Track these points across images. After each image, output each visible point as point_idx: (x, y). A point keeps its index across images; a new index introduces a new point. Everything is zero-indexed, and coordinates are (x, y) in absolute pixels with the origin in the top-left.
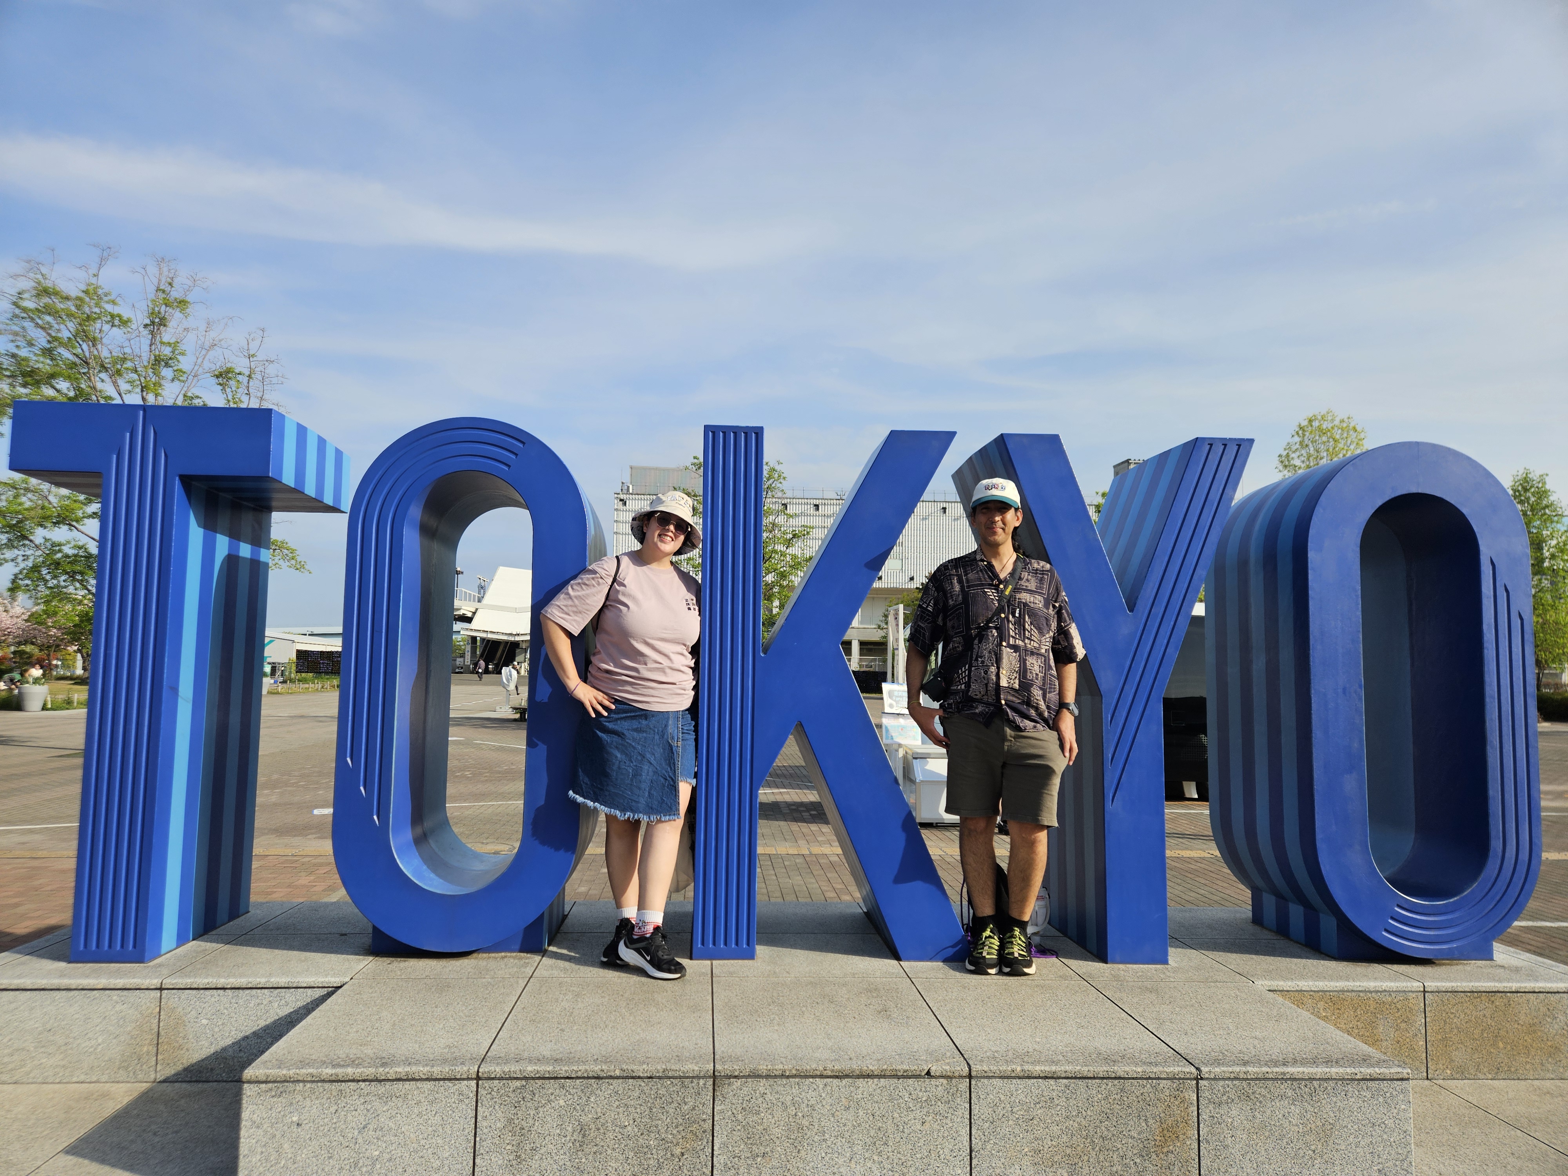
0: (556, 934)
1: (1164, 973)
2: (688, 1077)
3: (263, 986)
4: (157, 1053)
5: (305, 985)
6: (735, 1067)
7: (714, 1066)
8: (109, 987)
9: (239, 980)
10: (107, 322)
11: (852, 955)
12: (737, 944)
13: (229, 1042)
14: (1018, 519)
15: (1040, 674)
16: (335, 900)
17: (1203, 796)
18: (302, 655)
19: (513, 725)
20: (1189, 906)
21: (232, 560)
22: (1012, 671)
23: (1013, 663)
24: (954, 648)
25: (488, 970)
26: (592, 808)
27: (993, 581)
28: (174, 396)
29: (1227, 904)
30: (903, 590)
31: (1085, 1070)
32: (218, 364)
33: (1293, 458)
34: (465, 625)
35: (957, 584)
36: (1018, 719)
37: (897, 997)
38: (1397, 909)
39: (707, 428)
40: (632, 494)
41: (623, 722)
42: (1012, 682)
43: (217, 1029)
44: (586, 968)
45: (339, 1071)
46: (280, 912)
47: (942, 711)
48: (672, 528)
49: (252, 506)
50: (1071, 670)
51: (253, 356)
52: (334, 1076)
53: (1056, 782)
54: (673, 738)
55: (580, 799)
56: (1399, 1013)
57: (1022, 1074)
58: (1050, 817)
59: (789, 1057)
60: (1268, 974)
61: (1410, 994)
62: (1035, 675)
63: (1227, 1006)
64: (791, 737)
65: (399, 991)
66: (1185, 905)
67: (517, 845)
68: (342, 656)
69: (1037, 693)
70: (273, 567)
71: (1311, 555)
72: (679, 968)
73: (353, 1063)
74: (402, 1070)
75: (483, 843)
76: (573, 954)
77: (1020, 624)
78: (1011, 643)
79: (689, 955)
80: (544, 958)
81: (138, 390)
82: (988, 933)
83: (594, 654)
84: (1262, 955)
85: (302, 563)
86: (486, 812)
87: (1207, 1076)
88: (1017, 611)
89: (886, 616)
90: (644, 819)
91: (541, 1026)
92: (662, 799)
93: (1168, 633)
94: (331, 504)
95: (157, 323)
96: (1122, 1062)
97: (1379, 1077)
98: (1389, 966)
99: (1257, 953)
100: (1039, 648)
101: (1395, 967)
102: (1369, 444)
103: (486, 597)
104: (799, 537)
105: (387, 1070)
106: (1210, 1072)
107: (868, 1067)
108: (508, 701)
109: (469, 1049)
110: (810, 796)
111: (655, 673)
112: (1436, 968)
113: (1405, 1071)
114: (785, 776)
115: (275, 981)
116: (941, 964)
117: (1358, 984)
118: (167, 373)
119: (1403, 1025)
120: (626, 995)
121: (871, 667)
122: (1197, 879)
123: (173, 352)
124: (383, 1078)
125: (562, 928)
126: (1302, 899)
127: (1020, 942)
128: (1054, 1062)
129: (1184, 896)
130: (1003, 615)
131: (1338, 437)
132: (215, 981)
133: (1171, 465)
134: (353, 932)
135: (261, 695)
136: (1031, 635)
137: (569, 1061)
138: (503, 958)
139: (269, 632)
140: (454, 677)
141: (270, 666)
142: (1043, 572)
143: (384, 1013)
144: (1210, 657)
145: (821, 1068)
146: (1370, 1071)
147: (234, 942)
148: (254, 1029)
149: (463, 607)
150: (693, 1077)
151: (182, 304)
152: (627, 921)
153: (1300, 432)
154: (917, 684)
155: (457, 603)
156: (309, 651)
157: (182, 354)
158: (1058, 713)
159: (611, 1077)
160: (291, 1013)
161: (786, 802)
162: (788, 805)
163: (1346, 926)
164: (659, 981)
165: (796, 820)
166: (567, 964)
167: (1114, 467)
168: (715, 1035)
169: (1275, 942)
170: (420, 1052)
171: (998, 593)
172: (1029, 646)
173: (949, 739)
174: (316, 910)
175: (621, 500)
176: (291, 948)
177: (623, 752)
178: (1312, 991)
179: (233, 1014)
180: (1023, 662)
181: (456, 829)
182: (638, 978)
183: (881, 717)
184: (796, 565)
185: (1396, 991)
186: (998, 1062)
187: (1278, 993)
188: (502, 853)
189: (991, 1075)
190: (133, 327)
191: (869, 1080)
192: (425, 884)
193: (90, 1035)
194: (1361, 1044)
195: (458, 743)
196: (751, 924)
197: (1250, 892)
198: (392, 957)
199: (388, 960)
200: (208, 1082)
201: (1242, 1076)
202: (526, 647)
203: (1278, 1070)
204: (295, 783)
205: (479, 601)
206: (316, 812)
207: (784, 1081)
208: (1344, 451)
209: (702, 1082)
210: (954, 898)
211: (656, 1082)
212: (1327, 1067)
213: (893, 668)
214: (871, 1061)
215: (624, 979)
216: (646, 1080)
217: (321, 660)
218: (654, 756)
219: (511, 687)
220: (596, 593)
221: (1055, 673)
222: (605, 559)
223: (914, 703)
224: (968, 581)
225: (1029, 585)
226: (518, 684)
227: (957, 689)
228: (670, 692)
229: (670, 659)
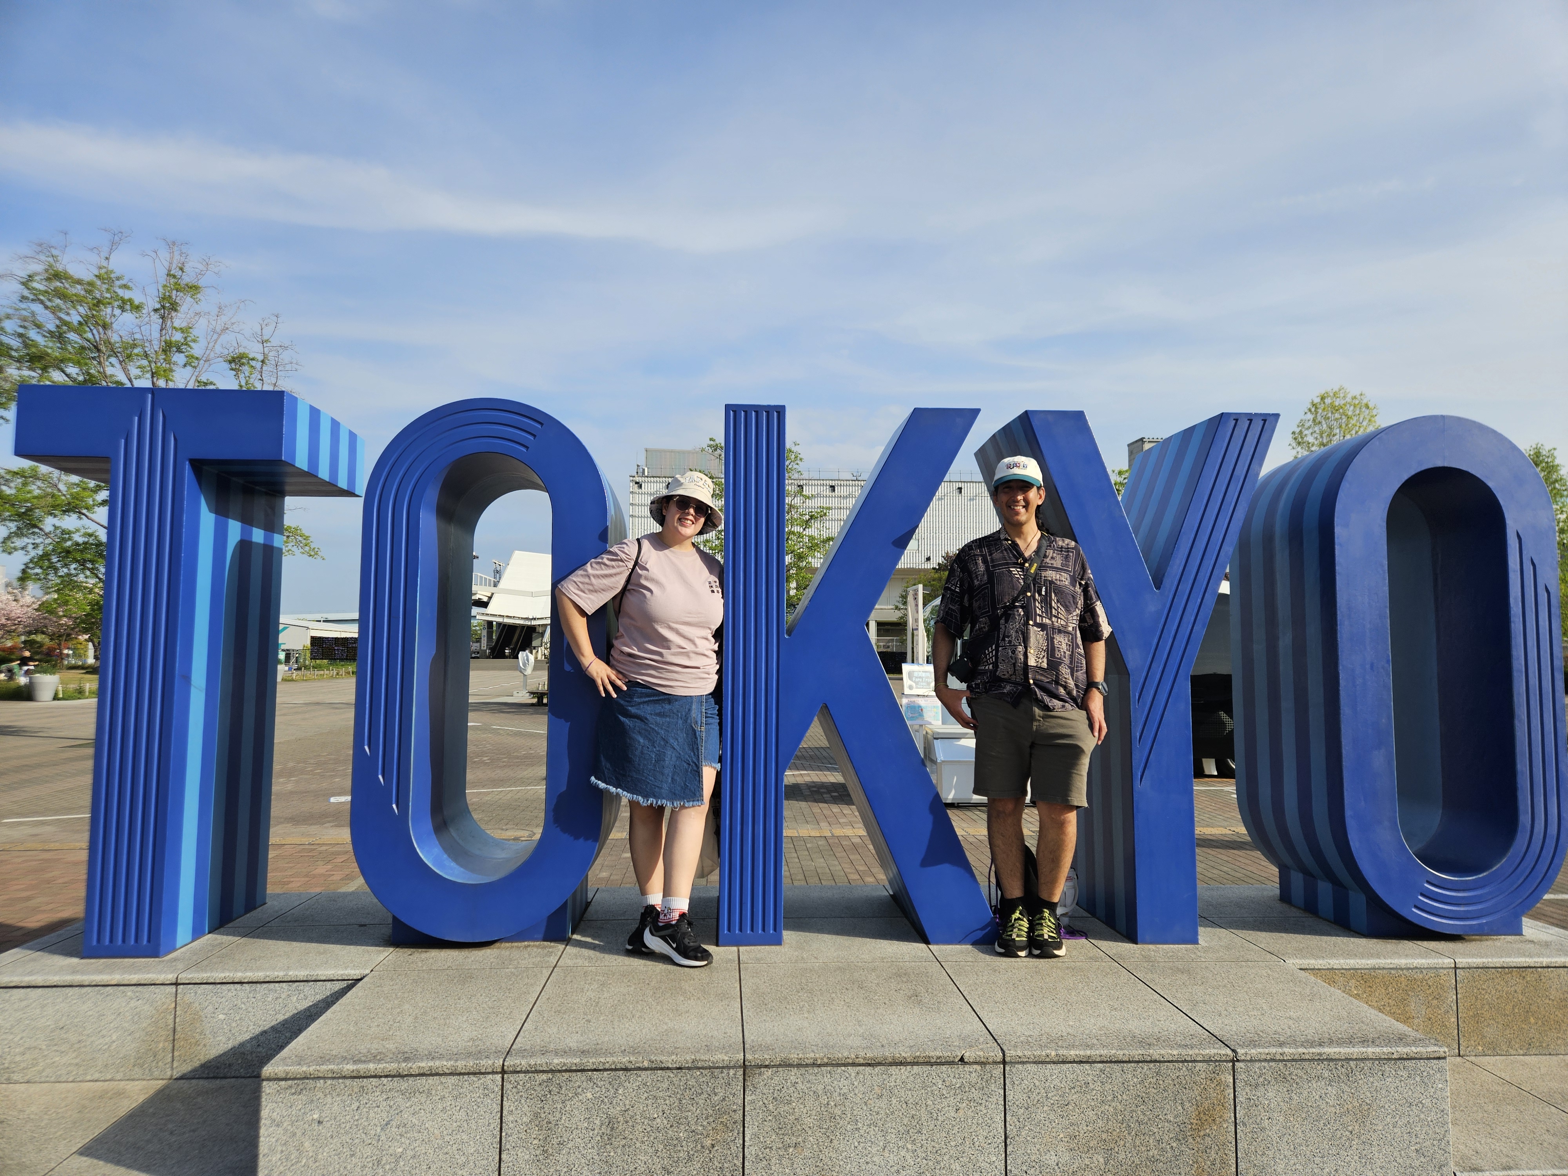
0: (579, 922)
1: (1195, 953)
2: (717, 1068)
3: (281, 980)
4: (173, 1050)
5: (324, 978)
6: (766, 1056)
7: (744, 1056)
8: (123, 983)
9: (256, 974)
10: (118, 307)
11: (880, 939)
12: (764, 930)
13: (247, 1037)
14: (1041, 497)
15: (1067, 652)
16: (353, 890)
17: (1224, 772)
18: (316, 641)
19: (530, 710)
20: (1216, 885)
21: (245, 546)
22: (1040, 650)
23: (1041, 641)
24: (980, 629)
25: (511, 960)
26: (615, 794)
27: (1017, 559)
28: (185, 381)
29: (1250, 881)
30: (919, 571)
31: (1120, 1054)
32: (231, 349)
33: (1306, 435)
34: (482, 610)
35: (981, 564)
36: (1047, 699)
37: (927, 981)
38: (1426, 885)
39: (728, 407)
40: (647, 477)
41: (646, 706)
42: (1040, 661)
43: (234, 1025)
44: (611, 956)
45: (361, 1067)
46: (298, 903)
47: (969, 692)
48: (692, 511)
49: (263, 490)
50: (1100, 649)
51: (267, 341)
52: (355, 1072)
53: (1085, 762)
54: (696, 723)
55: (602, 785)
56: (1431, 990)
57: (1057, 1058)
58: (1080, 797)
59: (820, 1045)
60: (1300, 952)
61: (1441, 970)
62: (1063, 654)
63: (1260, 986)
64: (816, 718)
65: (421, 982)
66: (1208, 882)
67: (538, 833)
68: (359, 642)
69: (1065, 671)
70: (287, 554)
71: (1338, 530)
72: (706, 956)
73: (375, 1058)
74: (425, 1065)
75: (503, 829)
76: (597, 942)
77: (1046, 602)
78: (1038, 621)
79: (715, 940)
80: (568, 947)
81: (149, 375)
82: (1017, 915)
83: (616, 638)
84: (1291, 933)
85: (316, 550)
86: (505, 798)
87: (1243, 1058)
88: (1044, 589)
89: (904, 597)
90: (668, 806)
91: (567, 1017)
92: (685, 784)
93: (1196, 611)
94: (346, 488)
95: (167, 307)
96: (1157, 1045)
97: (1416, 1056)
98: (1419, 943)
99: (1286, 930)
100: (1066, 626)
101: (1425, 944)
103: (502, 582)
104: (816, 518)
105: (410, 1065)
106: (1246, 1054)
107: (901, 1055)
108: (525, 684)
109: (493, 1042)
110: (834, 778)
111: (679, 657)
112: (1466, 944)
113: (1442, 1050)
114: (805, 758)
115: (293, 974)
116: (969, 947)
117: (1389, 961)
118: (179, 358)
119: (1435, 1002)
120: (652, 984)
121: (888, 647)
123: (185, 338)
124: (406, 1073)
125: (585, 916)
126: (1331, 876)
127: (1049, 924)
128: (1088, 1046)
129: (1206, 873)
130: (1029, 594)
131: (1350, 413)
132: (232, 975)
133: (1196, 441)
134: (372, 923)
135: (276, 682)
136: (1058, 613)
137: (596, 1052)
138: (526, 947)
139: (283, 619)
140: (473, 663)
141: (284, 653)
142: (1068, 550)
143: (406, 1006)
144: (1236, 635)
145: (853, 1056)
146: (1406, 1050)
147: (251, 935)
148: (272, 1024)
149: (480, 592)
150: (723, 1068)
151: (193, 289)
152: (651, 908)
153: (1313, 410)
154: (943, 665)
155: (474, 588)
156: (323, 638)
157: (194, 341)
158: (1087, 691)
159: (639, 1069)
160: (310, 1006)
161: (807, 784)
162: (809, 787)
163: (1375, 903)
164: (686, 969)
165: (816, 801)
166: (591, 953)
167: (1129, 445)
168: (745, 1024)
169: (1304, 919)
170: (443, 1045)
171: (1023, 571)
172: (1056, 624)
173: (977, 720)
174: (334, 900)
175: (637, 483)
176: (310, 940)
177: (645, 737)
178: (1343, 969)
179: (250, 1009)
180: (1050, 640)
181: (475, 816)
182: (665, 966)
183: (901, 698)
184: (813, 547)
185: (1427, 968)
186: (1032, 1047)
187: (1309, 971)
188: (523, 839)
189: (1025, 1060)
190: (144, 311)
191: (902, 1067)
192: (446, 873)
193: (104, 1032)
194: (1396, 1023)
195: (476, 728)
196: (778, 909)
197: (1278, 870)
198: (413, 948)
199: (409, 951)
200: (225, 1078)
201: (1278, 1057)
202: (545, 631)
203: (1314, 1050)
204: (311, 771)
205: (495, 586)
206: (333, 800)
207: (816, 1070)
208: (1357, 428)
209: (732, 1072)
210: (982, 881)
211: (685, 1073)
212: (1363, 1047)
213: (913, 648)
214: (903, 1048)
215: (650, 967)
216: (675, 1071)
217: (336, 646)
218: (678, 741)
219: (529, 671)
220: (615, 575)
221: (1082, 651)
222: (625, 541)
223: (941, 684)
224: (992, 560)
225: (1055, 563)
226: (535, 668)
227: (985, 670)
228: (693, 676)
229: (695, 644)
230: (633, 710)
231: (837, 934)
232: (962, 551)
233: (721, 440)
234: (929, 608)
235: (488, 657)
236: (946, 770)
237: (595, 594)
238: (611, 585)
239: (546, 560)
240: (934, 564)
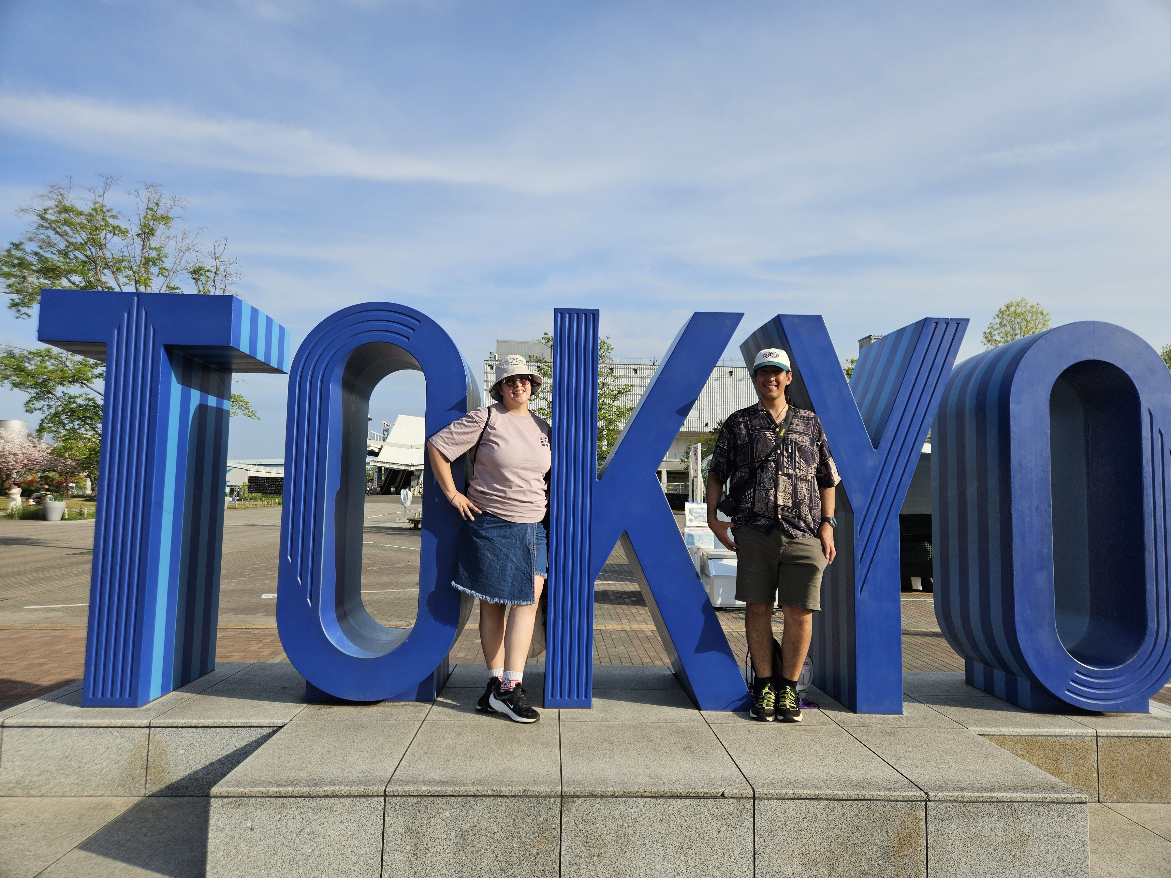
0: (442, 689)
1: (900, 721)
2: (542, 797)
3: (225, 725)
4: (146, 775)
5: (256, 725)
6: (577, 789)
7: (562, 788)
8: (111, 726)
9: (207, 721)
10: (110, 232)
11: (664, 706)
12: (578, 697)
13: (200, 767)
14: (789, 379)
15: (807, 495)
16: (278, 662)
17: (927, 588)
18: (253, 480)
19: (409, 533)
20: (918, 671)
21: (202, 408)
22: (787, 493)
23: (788, 487)
24: (742, 477)
25: (392, 715)
26: (469, 595)
27: (771, 426)
28: (159, 287)
29: (944, 669)
30: (700, 433)
31: (841, 794)
32: (193, 264)
33: (994, 335)
34: (374, 458)
35: (744, 429)
36: (791, 530)
37: (698, 738)
38: (1076, 674)
39: (556, 310)
41: (493, 530)
42: (787, 501)
43: (191, 758)
44: (465, 714)
45: (282, 789)
46: (237, 671)
47: (733, 523)
49: (217, 368)
50: (831, 493)
51: (218, 258)
52: (278, 793)
53: (820, 577)
54: (530, 543)
55: (460, 588)
56: (1078, 753)
57: (793, 796)
58: (815, 604)
59: (618, 782)
60: (979, 722)
61: (1086, 738)
62: (804, 496)
63: (948, 746)
64: (618, 543)
65: (326, 730)
66: (913, 670)
67: (413, 622)
68: (284, 481)
69: (805, 509)
70: (232, 415)
71: (1013, 406)
72: (535, 715)
73: (292, 783)
74: (328, 789)
75: (387, 620)
76: (455, 703)
77: (792, 457)
78: (785, 472)
79: (542, 704)
80: (434, 706)
81: (133, 283)
82: (766, 690)
83: (472, 480)
84: (973, 708)
85: (254, 412)
86: (389, 597)
87: (933, 799)
88: (790, 448)
89: (688, 453)
90: (509, 604)
91: (432, 757)
92: (521, 588)
93: (904, 465)
94: (276, 367)
95: (147, 233)
96: (868, 788)
97: (1064, 800)
98: (1070, 717)
99: (969, 706)
100: (806, 476)
101: (1075, 718)
102: (1053, 325)
103: (389, 438)
104: (622, 393)
105: (317, 789)
106: (936, 796)
107: (677, 790)
108: (405, 514)
109: (378, 774)
110: (632, 587)
111: (518, 494)
112: (1105, 719)
113: (1084, 796)
114: (612, 572)
115: (233, 721)
116: (731, 713)
117: (1046, 730)
118: (154, 270)
119: (1081, 762)
120: (495, 734)
121: (676, 490)
122: (922, 650)
123: (159, 255)
124: (315, 795)
125: (447, 684)
126: (1004, 666)
127: (791, 697)
128: (817, 787)
129: (912, 663)
130: (779, 451)
131: (1029, 319)
132: (189, 721)
133: (906, 339)
134: (291, 686)
135: (224, 509)
136: (801, 466)
137: (453, 783)
138: (403, 706)
139: (230, 463)
140: (367, 498)
141: (229, 488)
142: (808, 419)
143: (315, 747)
144: (935, 484)
145: (642, 791)
146: (1057, 796)
147: (203, 693)
148: (218, 758)
149: (373, 445)
150: (546, 796)
151: (166, 219)
152: (496, 679)
153: (1000, 315)
154: (714, 503)
155: (369, 442)
156: (258, 477)
157: (165, 257)
158: (821, 524)
159: (485, 796)
160: (246, 745)
161: (613, 591)
162: (614, 593)
163: (1037, 686)
164: (520, 724)
165: (619, 604)
166: (451, 711)
167: (859, 341)
168: (562, 765)
169: (984, 698)
170: (342, 775)
172: (799, 474)
173: (738, 545)
174: (263, 669)
175: (490, 365)
176: (246, 697)
177: (492, 553)
178: (1011, 735)
179: (202, 746)
180: (794, 486)
181: (368, 610)
183: (684, 528)
184: (620, 414)
185: (1075, 736)
186: (775, 787)
187: (986, 736)
188: (402, 627)
189: (770, 796)
190: (129, 235)
191: (678, 799)
192: (345, 650)
193: (97, 761)
194: (1050, 776)
195: (368, 545)
196: (588, 682)
197: (964, 661)
198: (320, 705)
199: (317, 707)
200: (184, 796)
201: (959, 799)
202: (420, 475)
203: (987, 794)
204: (248, 575)
205: (384, 440)
206: (263, 596)
207: (614, 800)
208: (1034, 330)
209: (552, 800)
210: (741, 664)
211: (518, 800)
212: (1024, 793)
213: (693, 491)
214: (679, 785)
215: (494, 723)
216: (511, 798)
217: (267, 483)
218: (516, 557)
219: (408, 503)
220: (471, 432)
221: (818, 495)
222: (479, 408)
223: (712, 517)
224: (752, 426)
225: (798, 428)
226: (413, 502)
227: (745, 507)
228: (528, 509)
229: (530, 484)
230: (483, 533)
231: (633, 701)
232: (730, 418)
233: (551, 334)
234: (706, 462)
235: (378, 493)
236: (717, 583)
237: (456, 446)
238: (468, 440)
239: (421, 422)
240: (710, 429)
